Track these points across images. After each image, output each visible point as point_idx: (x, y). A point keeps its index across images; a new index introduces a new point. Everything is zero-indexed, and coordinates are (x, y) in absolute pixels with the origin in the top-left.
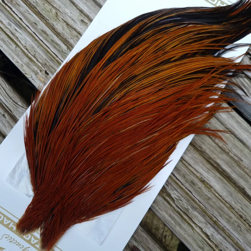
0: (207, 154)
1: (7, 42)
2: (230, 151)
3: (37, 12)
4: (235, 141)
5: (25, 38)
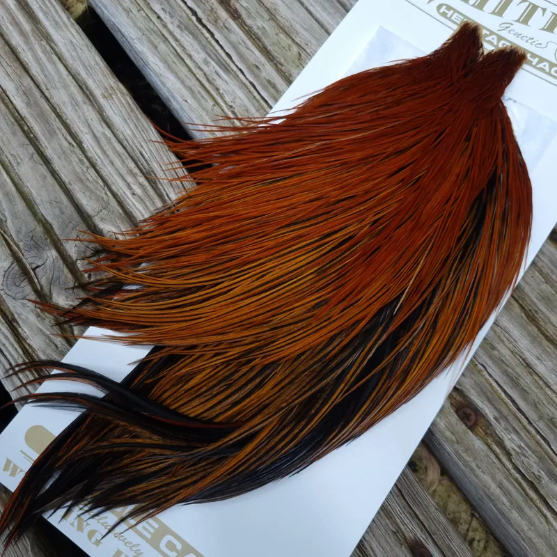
1: (197, 93)
3: (262, 47)
5: (233, 91)
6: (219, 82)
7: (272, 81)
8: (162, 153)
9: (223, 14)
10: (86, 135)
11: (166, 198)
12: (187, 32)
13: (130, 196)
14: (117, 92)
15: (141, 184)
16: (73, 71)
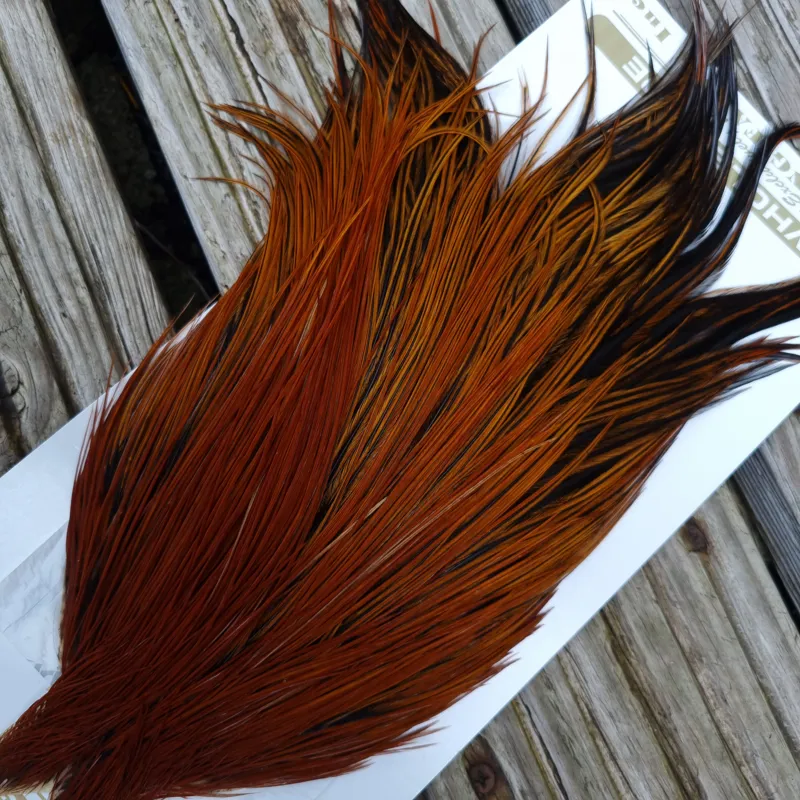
0: (675, 742)
1: (205, 167)
2: (747, 762)
4: (775, 739)
8: (125, 256)
9: (280, 41)
10: (11, 198)
11: (116, 332)
12: (214, 58)
13: (58, 317)
14: (79, 135)
15: (79, 302)
16: (16, 82)
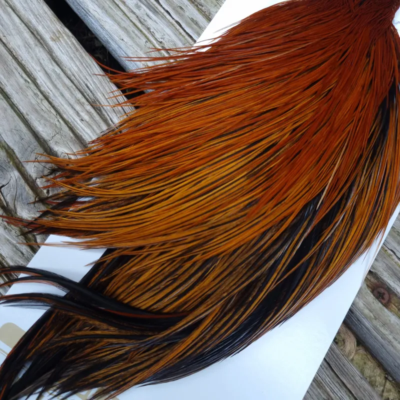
1: (131, 32)
5: (162, 29)
6: (150, 23)
7: (195, 19)
8: (104, 84)
10: (39, 73)
11: (110, 122)
13: (79, 122)
14: (64, 35)
15: (88, 112)
16: (26, 21)
